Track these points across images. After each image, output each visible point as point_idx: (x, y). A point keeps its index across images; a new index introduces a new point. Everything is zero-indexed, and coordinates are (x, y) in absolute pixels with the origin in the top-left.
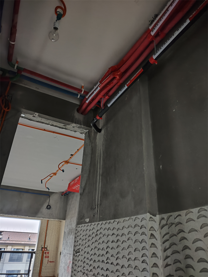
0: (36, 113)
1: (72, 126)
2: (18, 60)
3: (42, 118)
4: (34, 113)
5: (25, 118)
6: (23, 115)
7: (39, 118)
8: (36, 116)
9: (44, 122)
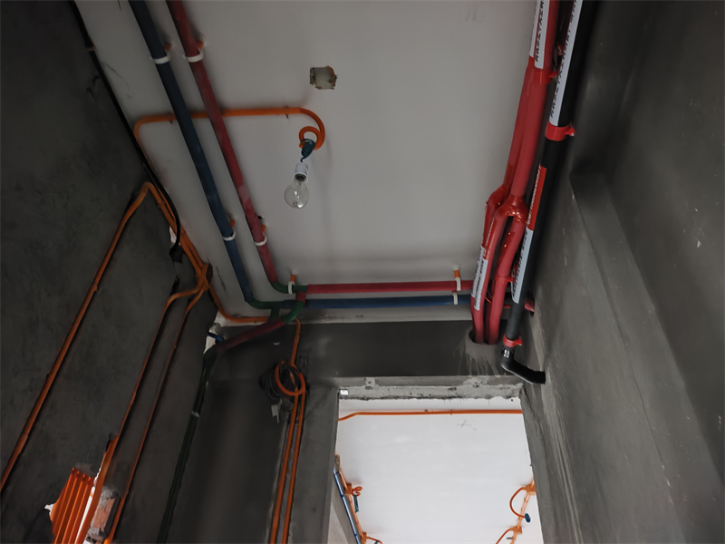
0: (369, 379)
1: (471, 386)
2: (295, 272)
3: (387, 385)
4: (365, 380)
5: (353, 398)
6: (344, 393)
7: (380, 388)
8: (373, 385)
9: (397, 394)
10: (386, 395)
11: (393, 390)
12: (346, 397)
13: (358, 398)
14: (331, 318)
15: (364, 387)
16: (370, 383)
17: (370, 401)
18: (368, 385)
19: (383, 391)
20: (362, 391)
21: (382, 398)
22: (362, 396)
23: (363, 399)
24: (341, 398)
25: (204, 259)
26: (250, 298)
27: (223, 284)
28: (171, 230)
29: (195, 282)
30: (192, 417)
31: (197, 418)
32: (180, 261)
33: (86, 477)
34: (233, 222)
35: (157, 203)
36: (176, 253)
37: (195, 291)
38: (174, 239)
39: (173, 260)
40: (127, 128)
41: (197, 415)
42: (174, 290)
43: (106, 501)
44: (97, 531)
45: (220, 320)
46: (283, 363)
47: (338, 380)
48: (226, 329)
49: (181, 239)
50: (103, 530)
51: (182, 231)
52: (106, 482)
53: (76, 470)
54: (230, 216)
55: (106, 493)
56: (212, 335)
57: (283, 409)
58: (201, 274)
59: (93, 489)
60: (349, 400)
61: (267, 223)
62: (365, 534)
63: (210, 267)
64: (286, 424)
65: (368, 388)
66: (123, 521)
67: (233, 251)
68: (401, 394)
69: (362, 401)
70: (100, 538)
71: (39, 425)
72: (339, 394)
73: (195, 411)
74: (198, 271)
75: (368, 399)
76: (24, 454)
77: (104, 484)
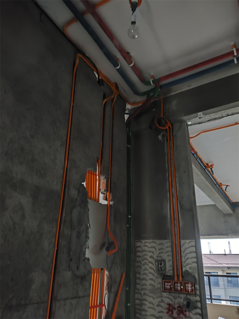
2: (152, 74)
3: (209, 114)
4: (197, 114)
5: (194, 124)
6: (189, 123)
7: (206, 116)
8: (202, 116)
9: (215, 117)
10: (210, 119)
11: (213, 116)
12: (191, 125)
13: (196, 124)
14: (176, 91)
15: (198, 118)
16: (200, 115)
17: (202, 124)
18: (200, 116)
19: (208, 117)
20: (197, 120)
21: (209, 121)
22: (198, 123)
23: (199, 123)
24: (189, 126)
25: (113, 81)
26: (136, 92)
27: (124, 90)
28: (95, 72)
29: (112, 92)
30: (128, 147)
31: (130, 147)
32: (103, 85)
33: (94, 173)
34: (118, 59)
35: (85, 62)
36: (100, 82)
37: (113, 96)
38: (97, 76)
39: (100, 86)
40: (61, 32)
41: (129, 146)
42: (104, 98)
43: (103, 180)
44: (103, 190)
45: (128, 107)
46: (157, 116)
47: (185, 118)
48: (132, 109)
49: (99, 74)
50: (105, 189)
51: (99, 71)
52: (101, 173)
53: (89, 171)
54: (115, 57)
55: (102, 178)
56: (127, 114)
57: (163, 136)
58: (113, 88)
59: (97, 177)
60: (193, 126)
61: (132, 54)
62: (221, 184)
63: (116, 84)
64: (166, 142)
65: (200, 118)
66: (112, 186)
67: (122, 72)
68: (217, 116)
69: (199, 125)
70: (105, 192)
71: (70, 157)
72: (187, 124)
73: (128, 145)
74: (112, 87)
75: (201, 123)
76: (68, 167)
77: (101, 174)
